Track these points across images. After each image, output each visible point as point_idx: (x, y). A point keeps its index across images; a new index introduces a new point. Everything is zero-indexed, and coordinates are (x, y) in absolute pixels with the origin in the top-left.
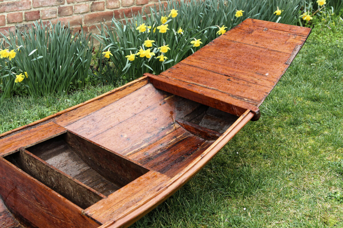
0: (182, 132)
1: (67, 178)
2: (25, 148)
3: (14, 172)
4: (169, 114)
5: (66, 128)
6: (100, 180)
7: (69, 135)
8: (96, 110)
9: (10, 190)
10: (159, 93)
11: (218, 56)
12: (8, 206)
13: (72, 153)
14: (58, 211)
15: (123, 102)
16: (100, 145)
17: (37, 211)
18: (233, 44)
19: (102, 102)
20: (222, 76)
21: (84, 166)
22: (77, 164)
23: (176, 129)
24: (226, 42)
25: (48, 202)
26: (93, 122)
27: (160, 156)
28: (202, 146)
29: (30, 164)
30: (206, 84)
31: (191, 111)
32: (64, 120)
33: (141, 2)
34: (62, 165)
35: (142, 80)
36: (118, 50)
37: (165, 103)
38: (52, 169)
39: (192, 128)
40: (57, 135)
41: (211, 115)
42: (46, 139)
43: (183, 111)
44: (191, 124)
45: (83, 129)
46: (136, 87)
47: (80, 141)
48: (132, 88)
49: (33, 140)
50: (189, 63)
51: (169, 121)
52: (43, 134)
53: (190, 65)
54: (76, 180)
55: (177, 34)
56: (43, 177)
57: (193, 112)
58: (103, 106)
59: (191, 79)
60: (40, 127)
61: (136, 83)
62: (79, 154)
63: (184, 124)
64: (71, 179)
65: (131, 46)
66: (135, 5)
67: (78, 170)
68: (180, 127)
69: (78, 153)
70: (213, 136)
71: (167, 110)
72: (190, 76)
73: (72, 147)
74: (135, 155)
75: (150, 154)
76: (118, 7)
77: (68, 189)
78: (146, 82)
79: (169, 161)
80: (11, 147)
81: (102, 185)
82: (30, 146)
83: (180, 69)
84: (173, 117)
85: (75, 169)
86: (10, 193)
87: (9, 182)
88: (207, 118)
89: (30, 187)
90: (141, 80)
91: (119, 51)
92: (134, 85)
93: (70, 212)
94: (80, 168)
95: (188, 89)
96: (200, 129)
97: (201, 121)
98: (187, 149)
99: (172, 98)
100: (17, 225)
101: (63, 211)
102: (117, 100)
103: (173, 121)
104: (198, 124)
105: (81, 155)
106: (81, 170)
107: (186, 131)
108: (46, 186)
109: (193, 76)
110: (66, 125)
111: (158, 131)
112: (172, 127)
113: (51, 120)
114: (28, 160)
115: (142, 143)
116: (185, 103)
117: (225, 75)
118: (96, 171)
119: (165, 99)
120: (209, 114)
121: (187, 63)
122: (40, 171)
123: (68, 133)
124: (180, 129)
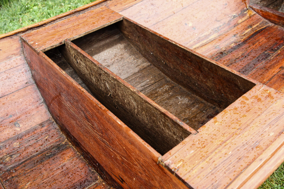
0: (258, 20)
1: (129, 89)
2: (72, 40)
3: (57, 74)
5: (120, 13)
6: (163, 80)
7: (125, 23)
9: (53, 96)
12: (53, 115)
13: (129, 45)
14: (118, 143)
16: (169, 39)
17: (87, 132)
21: (143, 62)
22: (134, 59)
23: (250, 17)
25: (103, 127)
26: (152, 7)
27: (236, 50)
29: (79, 61)
32: (118, 3)
34: (117, 59)
38: (106, 73)
39: (273, 16)
40: (111, 24)
42: (97, 28)
44: (271, 10)
45: (141, 15)
47: (140, 31)
49: (82, 29)
51: (242, 7)
52: (94, 22)
54: (142, 95)
56: (94, 79)
60: (90, 13)
62: (137, 47)
63: (261, 11)
64: (134, 93)
67: (137, 67)
68: (255, 14)
69: (136, 45)
73: (129, 38)
74: (204, 49)
75: (221, 48)
77: (129, 103)
79: (249, 57)
80: (55, 39)
81: (166, 87)
82: (77, 37)
84: (247, 1)
85: (133, 65)
86: (53, 99)
87: (52, 86)
89: (77, 99)
93: (138, 152)
94: (139, 64)
97: (280, 7)
98: (270, 43)
100: (63, 141)
101: (126, 146)
103: (247, 7)
104: (278, 10)
105: (140, 48)
106: (140, 67)
107: (264, 19)
108: (99, 103)
110: (120, 10)
111: (229, 19)
112: (246, 14)
113: (103, 4)
114: (75, 56)
115: (211, 33)
118: (158, 68)
122: (91, 71)
123: (124, 20)
124: (255, 16)
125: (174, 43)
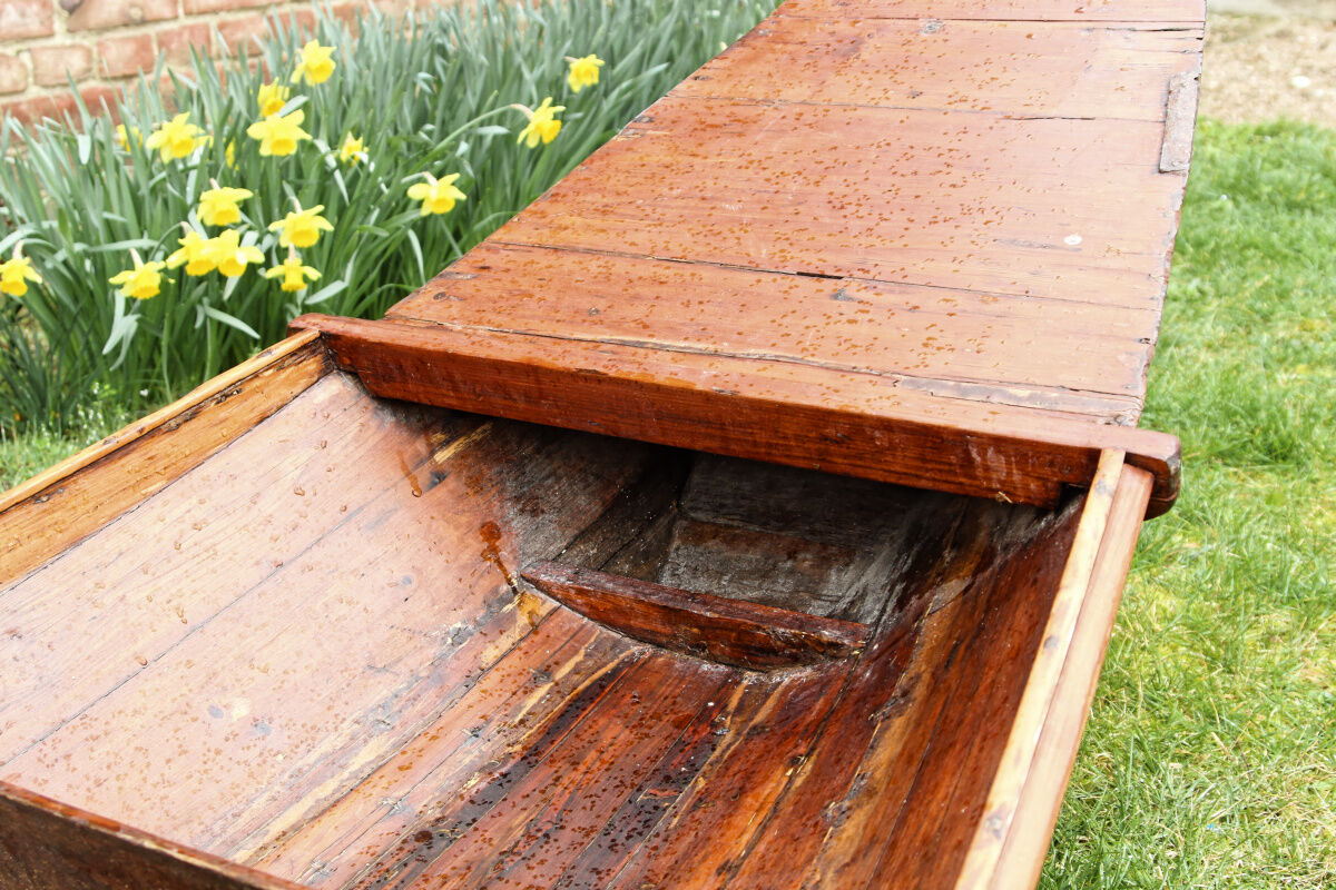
0: (576, 636)
4: (477, 544)
8: (27, 567)
10: (398, 422)
11: (710, 183)
15: (194, 501)
16: (117, 827)
18: (771, 117)
19: (57, 515)
20: (788, 282)
23: (535, 628)
24: (727, 111)
26: (15, 648)
27: (493, 810)
28: (740, 709)
30: (703, 332)
31: (596, 509)
33: (120, 65)
35: (292, 354)
36: (61, 255)
37: (439, 476)
39: (638, 609)
41: (721, 521)
43: (554, 517)
44: (624, 585)
46: (261, 403)
48: (235, 410)
50: (546, 237)
51: (486, 583)
53: (556, 250)
55: (341, 165)
57: (609, 511)
58: (66, 536)
59: (593, 317)
61: (256, 375)
63: (580, 592)
65: (119, 233)
66: (94, 78)
68: (555, 610)
70: (802, 645)
71: (464, 519)
72: (585, 303)
74: (329, 830)
75: (419, 809)
76: (21, 87)
78: (312, 365)
79: (566, 837)
83: (507, 278)
84: (504, 554)
88: (697, 535)
90: (283, 359)
91: (65, 263)
92: (248, 388)
95: (612, 373)
96: (697, 610)
97: (665, 562)
98: (650, 745)
99: (478, 444)
102: (150, 489)
103: (510, 583)
104: (654, 576)
107: (600, 631)
109: (602, 304)
111: (432, 652)
112: (511, 618)
115: (353, 739)
116: (555, 465)
117: (799, 274)
119: (442, 456)
120: (701, 516)
121: (534, 240)
124: (556, 620)
125: (148, 844)
